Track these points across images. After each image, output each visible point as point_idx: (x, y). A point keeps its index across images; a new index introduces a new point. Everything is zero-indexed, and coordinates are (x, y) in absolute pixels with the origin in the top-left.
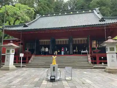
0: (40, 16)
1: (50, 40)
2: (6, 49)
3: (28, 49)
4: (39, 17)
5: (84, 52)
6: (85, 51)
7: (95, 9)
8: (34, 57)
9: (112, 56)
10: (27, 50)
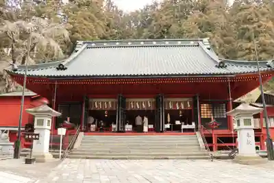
0: (86, 45)
2: (36, 119)
3: (68, 119)
4: (83, 48)
5: (187, 126)
6: (191, 124)
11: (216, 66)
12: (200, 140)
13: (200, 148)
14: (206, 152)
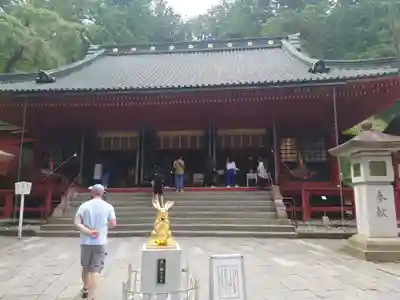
0: (103, 51)
1: (135, 134)
3: (51, 165)
4: (96, 54)
7: (287, 38)
8: (76, 194)
9: (380, 193)
10: (47, 167)
11: (310, 71)
12: (279, 201)
13: (276, 217)
14: (289, 224)
